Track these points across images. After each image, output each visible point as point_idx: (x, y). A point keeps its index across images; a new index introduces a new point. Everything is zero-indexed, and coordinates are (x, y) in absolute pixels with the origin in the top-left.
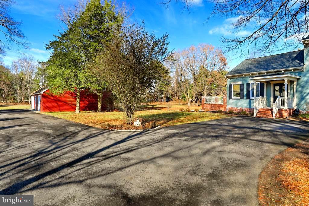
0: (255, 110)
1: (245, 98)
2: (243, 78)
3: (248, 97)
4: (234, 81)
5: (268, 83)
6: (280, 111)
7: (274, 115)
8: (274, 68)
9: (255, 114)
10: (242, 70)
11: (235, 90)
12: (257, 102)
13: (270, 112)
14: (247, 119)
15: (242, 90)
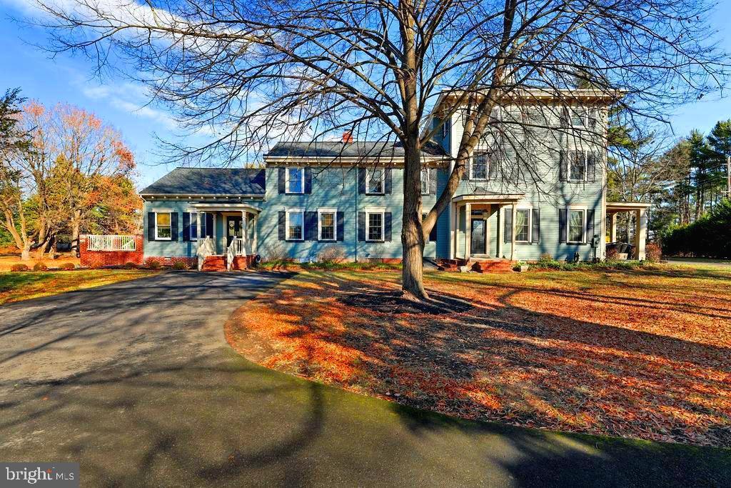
0: (199, 260)
1: (180, 239)
2: (176, 202)
3: (186, 238)
4: (159, 206)
5: (219, 214)
6: (235, 260)
7: (229, 266)
8: (226, 192)
9: (200, 267)
10: (170, 186)
11: (160, 224)
12: (203, 246)
13: (222, 262)
14: (186, 275)
15: (175, 224)
